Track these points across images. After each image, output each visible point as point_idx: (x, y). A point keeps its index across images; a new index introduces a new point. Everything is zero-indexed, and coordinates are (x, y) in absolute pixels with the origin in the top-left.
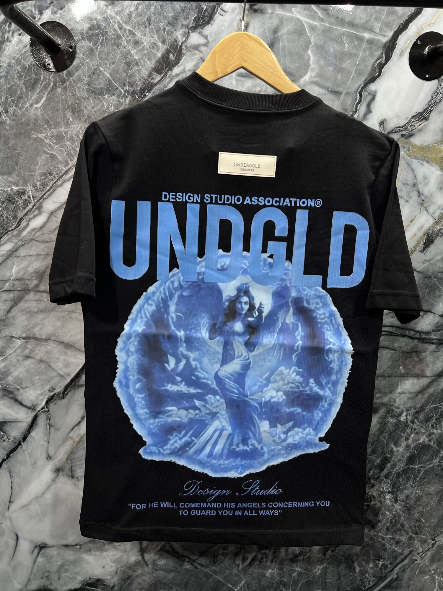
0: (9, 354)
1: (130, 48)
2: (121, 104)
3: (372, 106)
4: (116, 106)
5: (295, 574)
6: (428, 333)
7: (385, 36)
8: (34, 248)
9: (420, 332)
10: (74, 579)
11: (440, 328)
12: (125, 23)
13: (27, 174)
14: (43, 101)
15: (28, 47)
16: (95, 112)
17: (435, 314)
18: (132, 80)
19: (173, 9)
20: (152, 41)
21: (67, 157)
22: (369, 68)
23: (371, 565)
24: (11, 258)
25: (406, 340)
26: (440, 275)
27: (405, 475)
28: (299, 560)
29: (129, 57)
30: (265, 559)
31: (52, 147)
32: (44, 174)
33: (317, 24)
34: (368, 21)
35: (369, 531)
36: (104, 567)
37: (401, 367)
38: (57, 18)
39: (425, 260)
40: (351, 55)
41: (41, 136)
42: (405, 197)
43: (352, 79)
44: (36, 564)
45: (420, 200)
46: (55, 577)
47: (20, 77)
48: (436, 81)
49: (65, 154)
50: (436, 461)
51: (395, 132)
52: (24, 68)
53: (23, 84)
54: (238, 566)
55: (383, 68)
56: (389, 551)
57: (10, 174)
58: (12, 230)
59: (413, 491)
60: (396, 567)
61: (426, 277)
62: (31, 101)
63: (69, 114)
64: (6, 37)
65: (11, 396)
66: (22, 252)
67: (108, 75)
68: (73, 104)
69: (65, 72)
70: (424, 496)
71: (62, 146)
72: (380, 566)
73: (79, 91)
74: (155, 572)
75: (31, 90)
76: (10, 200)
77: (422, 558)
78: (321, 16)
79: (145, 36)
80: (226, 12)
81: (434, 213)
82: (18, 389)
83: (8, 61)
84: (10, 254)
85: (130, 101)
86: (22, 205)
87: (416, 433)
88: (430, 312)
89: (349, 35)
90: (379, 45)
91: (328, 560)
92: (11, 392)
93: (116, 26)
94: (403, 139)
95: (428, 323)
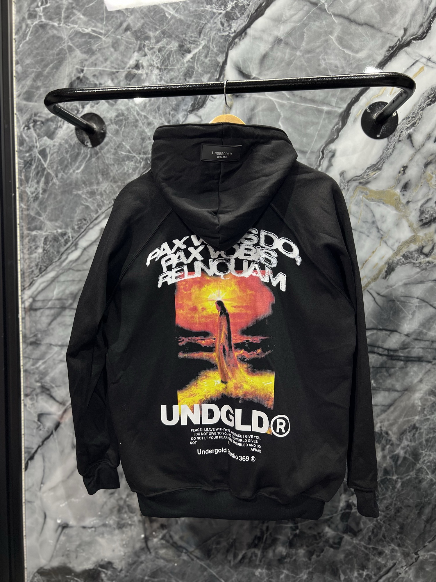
0: (49, 359)
1: (145, 128)
2: (137, 167)
3: (333, 161)
4: (134, 170)
5: (282, 576)
6: (395, 351)
7: (340, 108)
8: (71, 275)
9: (388, 350)
10: (88, 559)
11: (406, 347)
12: (142, 111)
13: (68, 220)
14: (82, 167)
15: (74, 131)
16: (118, 174)
17: (400, 333)
18: (146, 150)
19: (176, 100)
20: (161, 122)
21: (97, 208)
22: (329, 132)
23: (356, 574)
24: (54, 283)
25: (375, 356)
26: (402, 299)
27: (383, 484)
28: (286, 562)
29: (144, 134)
30: (254, 558)
31: (87, 200)
32: (80, 220)
33: (285, 102)
34: (326, 97)
35: (352, 539)
36: (113, 551)
37: (372, 381)
38: (94, 111)
39: (388, 286)
40: (313, 124)
41: (80, 192)
42: (366, 232)
43: (316, 141)
44: (59, 542)
45: (379, 235)
46: (73, 555)
47: (67, 152)
48: (385, 140)
49: (96, 205)
50: (413, 474)
51: (354, 180)
52: (70, 146)
53: (70, 156)
54: (230, 562)
55: (340, 131)
56: (372, 561)
57: (56, 220)
58: (56, 262)
59: (392, 502)
60: (380, 578)
61: (390, 301)
62: (74, 168)
63: (100, 177)
64: (59, 125)
65: (48, 392)
66: (62, 278)
67: (128, 147)
68: (102, 169)
69: (98, 147)
70: (403, 508)
71: (94, 199)
72: (364, 576)
73: (108, 160)
74: (157, 560)
75: (74, 161)
76: (55, 240)
77: (406, 572)
78: (288, 97)
79: (155, 118)
80: (215, 98)
81: (393, 245)
82: (53, 387)
83: (59, 141)
84: (54, 280)
85: (144, 165)
86: (64, 243)
87: (392, 445)
88: (396, 331)
89: (311, 109)
90: (336, 114)
91: (313, 565)
92: (48, 390)
93: (135, 113)
94: (361, 186)
95: (394, 341)
